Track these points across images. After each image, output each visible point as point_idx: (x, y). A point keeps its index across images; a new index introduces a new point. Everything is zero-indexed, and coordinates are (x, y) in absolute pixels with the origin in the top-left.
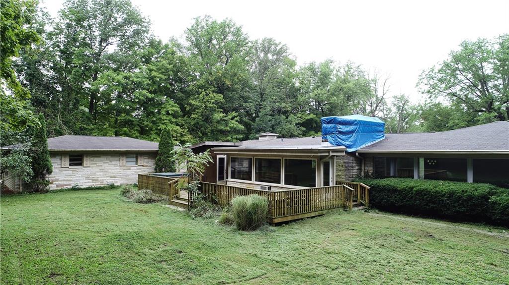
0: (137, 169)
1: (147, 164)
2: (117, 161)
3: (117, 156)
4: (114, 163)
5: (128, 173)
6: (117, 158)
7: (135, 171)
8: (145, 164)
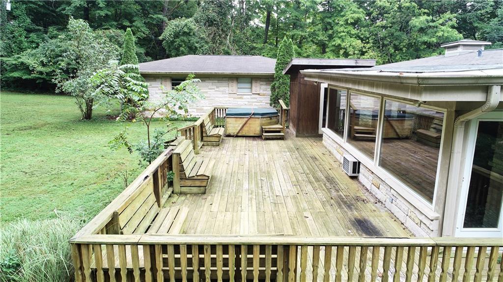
0: (252, 98)
1: (264, 92)
2: (225, 87)
3: (226, 81)
4: (221, 89)
5: (239, 103)
6: (225, 84)
7: (249, 100)
8: (261, 92)
